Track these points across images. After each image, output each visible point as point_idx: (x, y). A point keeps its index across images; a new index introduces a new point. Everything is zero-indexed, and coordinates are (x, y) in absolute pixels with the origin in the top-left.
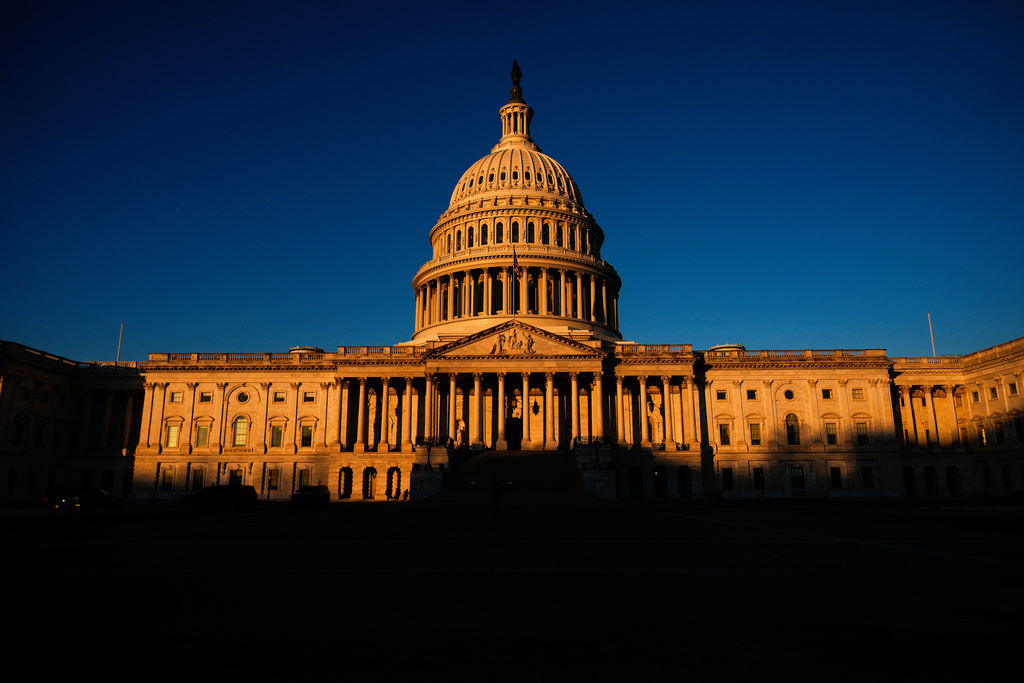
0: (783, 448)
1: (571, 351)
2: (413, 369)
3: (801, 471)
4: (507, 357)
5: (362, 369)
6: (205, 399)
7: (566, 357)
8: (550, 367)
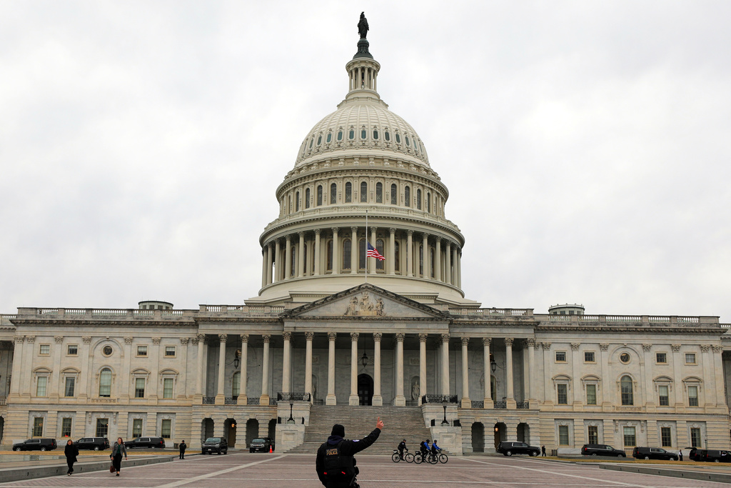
0: (617, 408)
1: (420, 315)
2: (271, 328)
3: (632, 430)
4: (360, 318)
5: (222, 327)
6: (73, 351)
7: (414, 319)
8: (400, 329)
